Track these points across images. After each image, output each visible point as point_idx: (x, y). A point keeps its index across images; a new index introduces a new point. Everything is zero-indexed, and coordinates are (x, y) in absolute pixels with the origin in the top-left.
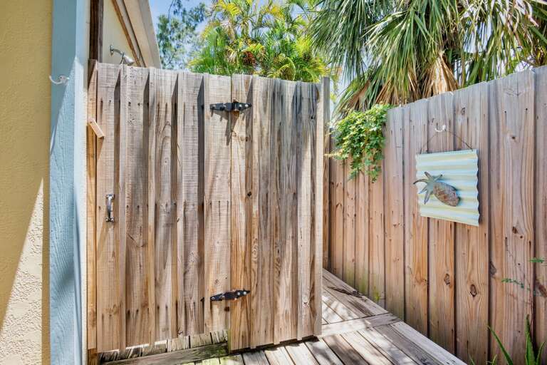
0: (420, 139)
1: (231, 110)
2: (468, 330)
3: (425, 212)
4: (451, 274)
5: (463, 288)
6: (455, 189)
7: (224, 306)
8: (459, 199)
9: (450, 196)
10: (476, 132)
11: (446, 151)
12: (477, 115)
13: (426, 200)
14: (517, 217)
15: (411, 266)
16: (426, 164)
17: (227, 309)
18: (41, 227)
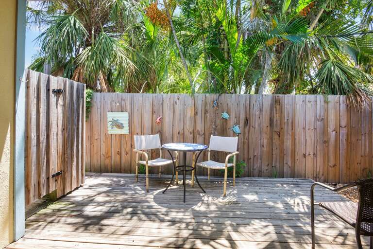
0: (109, 107)
1: (58, 92)
2: (125, 166)
3: (110, 132)
4: (120, 151)
5: (123, 153)
6: (122, 124)
7: (55, 179)
8: (123, 127)
9: (120, 126)
10: (128, 107)
11: (118, 112)
12: (128, 102)
13: (112, 128)
14: (138, 130)
15: (104, 153)
16: (111, 116)
17: (56, 181)
18: (10, 149)
